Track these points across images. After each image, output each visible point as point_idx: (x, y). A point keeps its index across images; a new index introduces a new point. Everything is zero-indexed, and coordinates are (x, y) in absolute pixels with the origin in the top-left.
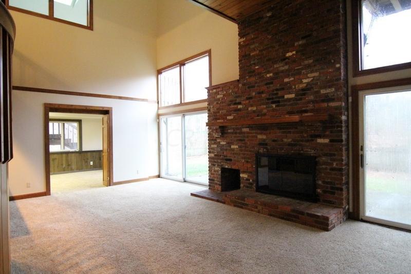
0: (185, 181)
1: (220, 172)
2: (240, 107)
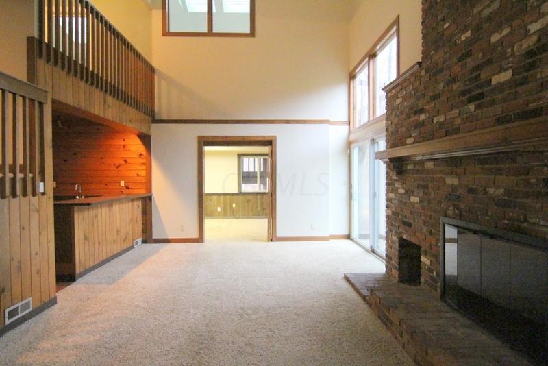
0: (373, 251)
1: (397, 245)
2: (422, 117)
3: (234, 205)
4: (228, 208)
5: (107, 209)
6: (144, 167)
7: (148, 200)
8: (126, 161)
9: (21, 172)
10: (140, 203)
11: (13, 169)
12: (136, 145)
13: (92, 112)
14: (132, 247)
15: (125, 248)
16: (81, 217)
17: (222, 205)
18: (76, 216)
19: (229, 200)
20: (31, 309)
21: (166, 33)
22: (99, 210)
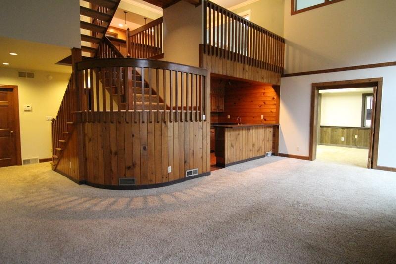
3: (356, 137)
4: (351, 139)
5: (246, 131)
6: (275, 107)
7: (276, 129)
8: (265, 103)
9: (194, 110)
10: (271, 129)
11: (195, 108)
12: (271, 92)
13: (235, 76)
14: (264, 156)
15: (258, 155)
16: (229, 134)
17: (346, 137)
18: (226, 133)
19: (352, 133)
20: (197, 174)
21: (294, 12)
22: (241, 132)
